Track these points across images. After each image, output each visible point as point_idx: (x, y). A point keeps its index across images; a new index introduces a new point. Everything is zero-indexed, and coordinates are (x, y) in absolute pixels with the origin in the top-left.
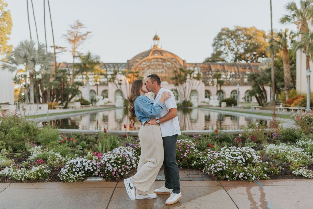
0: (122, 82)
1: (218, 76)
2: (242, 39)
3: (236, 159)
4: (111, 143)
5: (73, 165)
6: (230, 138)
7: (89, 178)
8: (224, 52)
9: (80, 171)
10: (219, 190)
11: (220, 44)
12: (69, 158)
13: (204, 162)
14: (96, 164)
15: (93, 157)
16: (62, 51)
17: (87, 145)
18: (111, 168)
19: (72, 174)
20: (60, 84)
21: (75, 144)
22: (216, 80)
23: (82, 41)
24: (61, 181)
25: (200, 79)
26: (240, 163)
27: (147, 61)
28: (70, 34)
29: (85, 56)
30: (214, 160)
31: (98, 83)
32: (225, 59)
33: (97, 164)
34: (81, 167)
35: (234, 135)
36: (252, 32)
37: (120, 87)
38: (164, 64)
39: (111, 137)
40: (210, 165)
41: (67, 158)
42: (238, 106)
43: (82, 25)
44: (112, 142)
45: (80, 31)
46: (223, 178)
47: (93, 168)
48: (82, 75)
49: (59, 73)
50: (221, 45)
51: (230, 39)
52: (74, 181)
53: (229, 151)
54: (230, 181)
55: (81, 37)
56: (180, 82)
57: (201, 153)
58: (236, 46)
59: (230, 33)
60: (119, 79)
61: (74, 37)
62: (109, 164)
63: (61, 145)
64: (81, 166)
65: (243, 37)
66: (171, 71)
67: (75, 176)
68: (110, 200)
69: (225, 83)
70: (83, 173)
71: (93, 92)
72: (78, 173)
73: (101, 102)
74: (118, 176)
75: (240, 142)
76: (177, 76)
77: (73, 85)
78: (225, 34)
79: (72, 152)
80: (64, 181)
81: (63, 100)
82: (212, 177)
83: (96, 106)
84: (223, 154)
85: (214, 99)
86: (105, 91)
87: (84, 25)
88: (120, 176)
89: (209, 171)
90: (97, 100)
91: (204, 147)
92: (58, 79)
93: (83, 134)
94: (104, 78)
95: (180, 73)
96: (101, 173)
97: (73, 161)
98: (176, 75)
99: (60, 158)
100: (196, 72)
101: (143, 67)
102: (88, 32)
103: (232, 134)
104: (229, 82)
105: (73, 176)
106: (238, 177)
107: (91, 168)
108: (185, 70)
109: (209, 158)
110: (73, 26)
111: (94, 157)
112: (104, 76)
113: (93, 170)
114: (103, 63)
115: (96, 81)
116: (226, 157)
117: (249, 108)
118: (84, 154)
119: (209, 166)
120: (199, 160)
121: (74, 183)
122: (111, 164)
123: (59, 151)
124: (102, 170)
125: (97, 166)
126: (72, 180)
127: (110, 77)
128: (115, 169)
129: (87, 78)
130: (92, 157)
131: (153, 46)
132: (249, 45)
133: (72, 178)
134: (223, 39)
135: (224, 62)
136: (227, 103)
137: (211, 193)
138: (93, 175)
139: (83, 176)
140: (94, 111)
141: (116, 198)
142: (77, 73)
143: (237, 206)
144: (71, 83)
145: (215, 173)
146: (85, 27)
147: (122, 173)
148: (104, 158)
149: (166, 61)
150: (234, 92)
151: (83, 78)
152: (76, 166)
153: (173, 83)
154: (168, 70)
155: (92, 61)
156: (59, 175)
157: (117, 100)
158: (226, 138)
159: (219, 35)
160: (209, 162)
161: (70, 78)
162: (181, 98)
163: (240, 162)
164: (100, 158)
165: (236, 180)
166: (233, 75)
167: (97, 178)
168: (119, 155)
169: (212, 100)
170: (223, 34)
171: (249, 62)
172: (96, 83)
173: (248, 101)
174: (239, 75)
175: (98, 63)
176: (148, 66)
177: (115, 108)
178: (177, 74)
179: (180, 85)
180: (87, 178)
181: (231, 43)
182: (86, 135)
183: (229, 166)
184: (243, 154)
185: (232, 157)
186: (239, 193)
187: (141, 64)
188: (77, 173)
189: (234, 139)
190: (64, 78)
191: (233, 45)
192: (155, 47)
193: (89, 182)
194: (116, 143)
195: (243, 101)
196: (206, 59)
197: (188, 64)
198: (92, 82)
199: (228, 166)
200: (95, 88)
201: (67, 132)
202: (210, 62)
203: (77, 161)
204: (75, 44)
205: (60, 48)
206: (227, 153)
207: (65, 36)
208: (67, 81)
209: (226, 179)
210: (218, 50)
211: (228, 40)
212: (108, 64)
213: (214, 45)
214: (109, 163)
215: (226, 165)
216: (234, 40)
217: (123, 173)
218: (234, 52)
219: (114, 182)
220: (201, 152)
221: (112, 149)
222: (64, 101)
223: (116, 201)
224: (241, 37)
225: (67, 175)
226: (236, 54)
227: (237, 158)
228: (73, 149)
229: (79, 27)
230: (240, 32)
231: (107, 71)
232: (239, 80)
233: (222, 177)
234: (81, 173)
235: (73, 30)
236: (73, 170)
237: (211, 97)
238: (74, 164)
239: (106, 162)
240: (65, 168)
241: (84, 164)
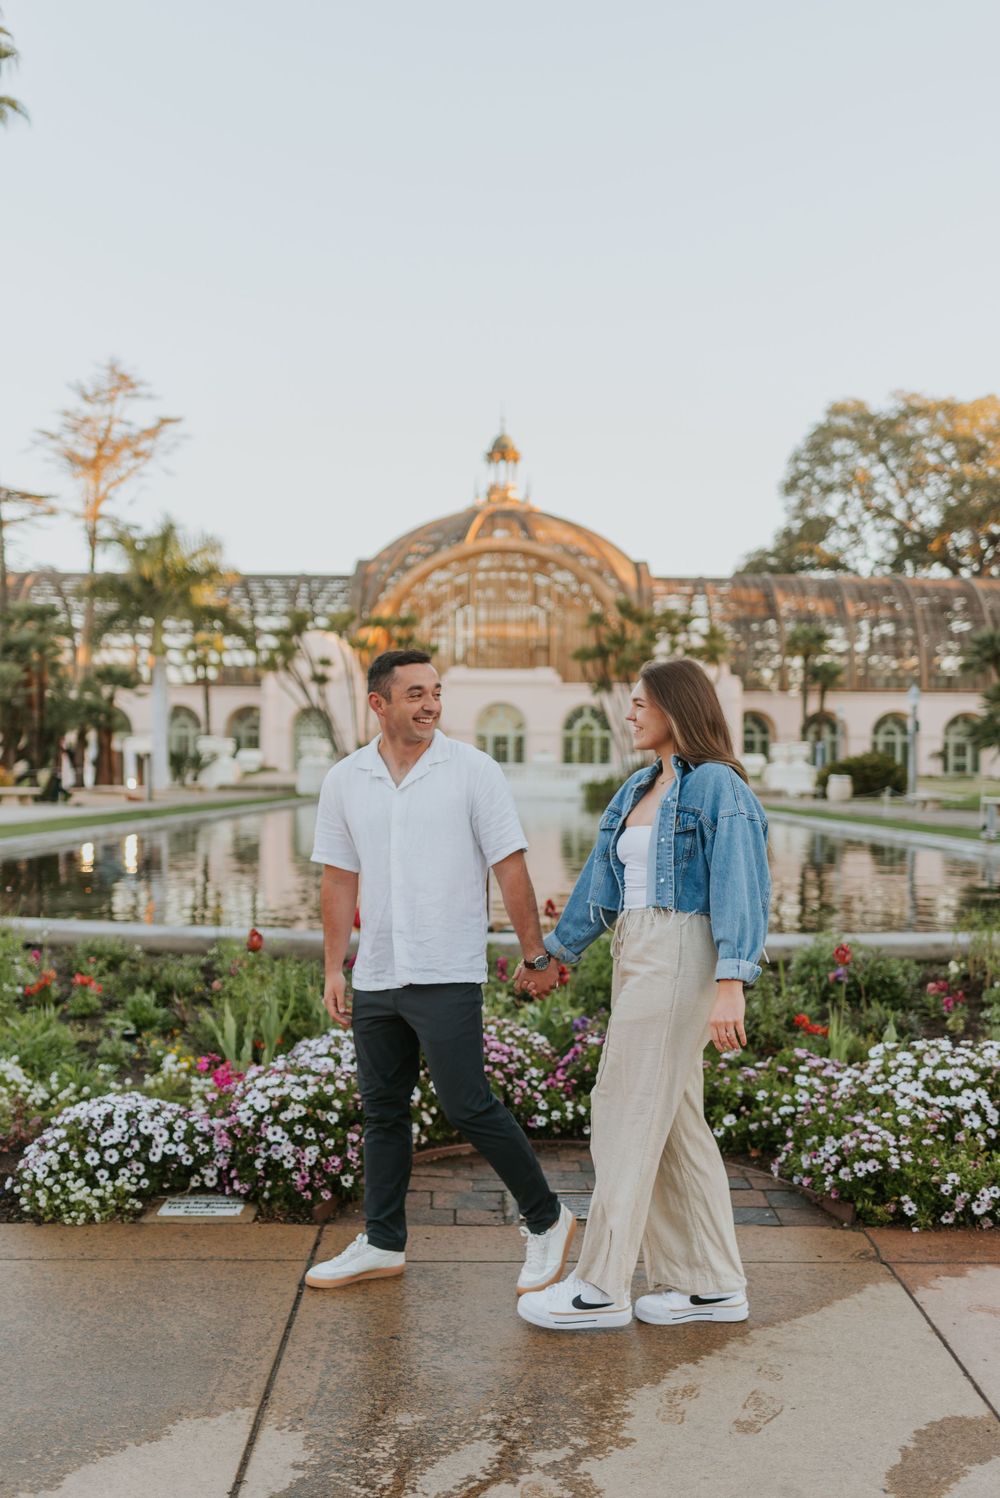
0: (331, 672)
1: (809, 643)
2: (932, 459)
3: (948, 1108)
4: (285, 1007)
5: (85, 1132)
6: (901, 979)
7: (170, 1199)
8: (843, 522)
9: (124, 1162)
10: (870, 1288)
11: (819, 483)
12: (67, 1086)
13: (776, 1121)
14: (206, 1129)
15: (194, 1080)
16: (34, 514)
17: (161, 1012)
18: (288, 1148)
19: (81, 1182)
20: (24, 676)
21: (99, 1004)
22: (797, 662)
23: (132, 463)
24: (21, 1218)
25: (720, 657)
26: (973, 1133)
27: (454, 565)
28: (75, 430)
29: (148, 541)
30: (835, 1111)
31: (212, 674)
32: (847, 558)
33: (212, 1129)
34: (128, 1145)
35: (919, 962)
36: (983, 422)
37: (322, 695)
38: (541, 580)
39: (284, 977)
40: (815, 1138)
41: (55, 1087)
42: (910, 796)
43: (132, 386)
44: (292, 1004)
45: (126, 416)
46: (887, 1212)
47: (192, 1150)
48: (134, 636)
49: (17, 622)
50: (828, 489)
51: (873, 456)
52: (90, 1220)
53: (914, 1063)
54: (926, 1229)
55: (128, 442)
56: (618, 671)
57: (760, 1069)
58: (902, 495)
59: (871, 428)
60: (317, 654)
61: (94, 444)
62: (278, 1129)
63: (28, 1015)
64: (131, 1138)
65: (937, 451)
66: (576, 618)
67: (98, 1192)
68: (285, 1338)
69: (841, 678)
70: (140, 1172)
71: (183, 719)
72: (113, 1176)
73: (226, 768)
74: (326, 1195)
75: (955, 1005)
76: (605, 642)
77: (87, 685)
78: (849, 435)
79: (84, 1050)
80: (37, 1218)
81: (35, 755)
82: (826, 1205)
83: (201, 789)
84: (881, 1077)
85: (790, 759)
86: (246, 716)
87: (141, 383)
88: (333, 1192)
89: (809, 1173)
90: (205, 758)
91: (772, 1031)
92: (12, 655)
93: (138, 948)
94: (239, 649)
95: (622, 626)
96: (233, 1174)
97: (90, 1111)
98: (598, 636)
99: (18, 1086)
100: (700, 625)
101: (436, 593)
102: (164, 421)
103: (909, 957)
104: (861, 672)
105: (87, 1190)
106: (967, 1210)
107: (181, 1149)
108: (646, 611)
109: (803, 1097)
110: (90, 391)
111: (199, 1084)
112: (238, 641)
113: (191, 1158)
114: (237, 574)
115: (202, 662)
116: (897, 1096)
117: (972, 806)
118: (145, 1060)
119: (809, 1142)
120: (748, 1109)
121: (91, 1229)
122: (288, 1127)
123: (15, 1047)
124: (241, 1160)
125: (211, 1138)
126: (79, 1212)
127: (272, 642)
128: (311, 1154)
129: (159, 651)
130: (186, 1085)
131: (484, 488)
132: (966, 489)
133: (83, 1202)
134: (835, 458)
135: (841, 575)
136: (855, 782)
137: (829, 1303)
138: (194, 1183)
139: (140, 1190)
140: (191, 817)
141: (319, 1325)
142: (109, 624)
143: (977, 1388)
144: (75, 671)
145: (840, 1185)
146: (150, 397)
147: (343, 1178)
148: (249, 1097)
149: (551, 566)
150: (890, 726)
151: (136, 648)
152: (106, 1135)
153: (586, 678)
154: (559, 614)
155: (184, 563)
156: (14, 1185)
157: (307, 761)
158: (882, 982)
159: (818, 439)
160: (806, 1122)
161: (74, 649)
162: (622, 754)
163: (974, 1122)
164: (230, 1093)
165: (957, 1224)
166: (883, 638)
167: (211, 1199)
168: (330, 1078)
169: (779, 766)
170: (839, 434)
171: (965, 573)
172: (201, 672)
173: (960, 768)
174: (916, 640)
175: (211, 574)
176: (459, 590)
177: (293, 802)
178: (604, 631)
179: (617, 687)
180: (161, 1203)
181: (874, 480)
182: (152, 953)
183: (916, 1148)
184: (989, 1081)
185: (930, 1100)
186: (980, 1308)
187: (423, 578)
188: (106, 1174)
189: (922, 984)
190: (41, 649)
191: (886, 489)
192: (495, 497)
193: (171, 1223)
194: (310, 1010)
195: (934, 767)
196: (749, 556)
197: (658, 579)
198: (179, 667)
199: (910, 1147)
200: (194, 700)
201: (57, 939)
202: (773, 570)
203: (109, 1108)
204: (97, 478)
205: (25, 496)
206: (901, 1072)
207: (52, 437)
208: (55, 666)
209: (901, 1221)
210: (812, 512)
211: (863, 462)
212: (261, 579)
213: (790, 487)
214: (276, 1122)
215: (898, 1140)
216: (892, 463)
217: (351, 1179)
218: (890, 524)
219: (301, 1228)
220: (759, 1065)
221: (289, 1040)
222: (43, 764)
223: (318, 1345)
224: (927, 450)
225: (57, 1189)
226: (899, 533)
227: (954, 1100)
228: (87, 1035)
229: (121, 395)
230: (921, 425)
231: (254, 614)
232: (914, 661)
233: (879, 1210)
234: (128, 1174)
235: (87, 409)
236: (87, 1159)
237: (775, 750)
238: (90, 1125)
239: (261, 1116)
240: (43, 1147)
241: (147, 1127)
